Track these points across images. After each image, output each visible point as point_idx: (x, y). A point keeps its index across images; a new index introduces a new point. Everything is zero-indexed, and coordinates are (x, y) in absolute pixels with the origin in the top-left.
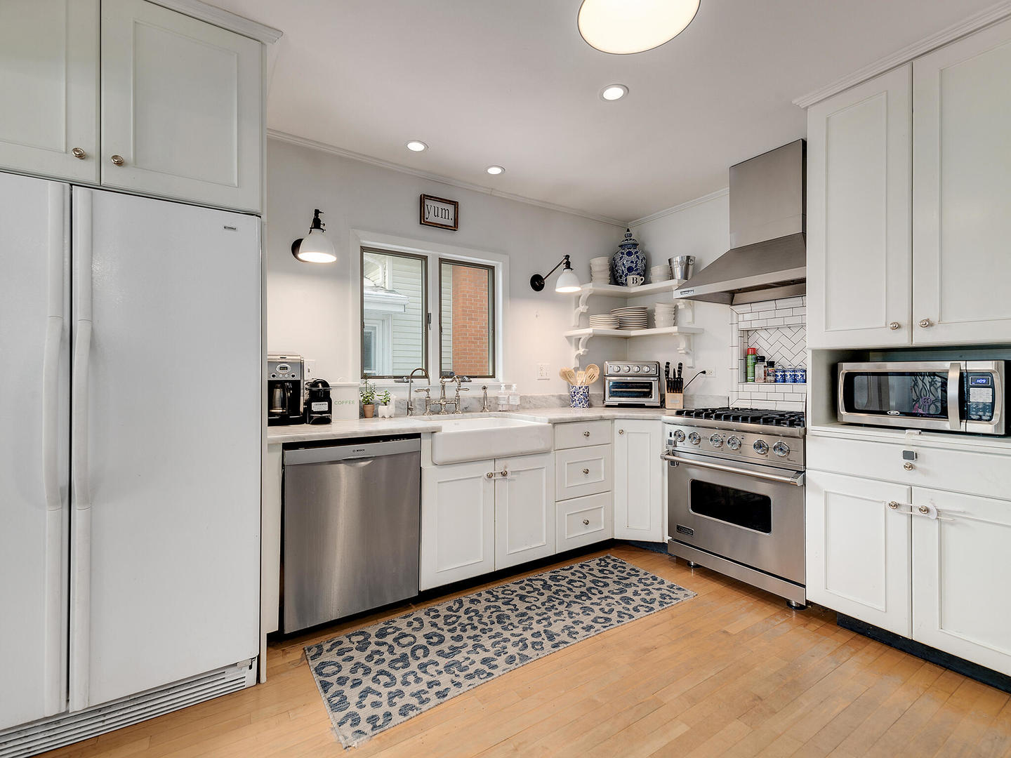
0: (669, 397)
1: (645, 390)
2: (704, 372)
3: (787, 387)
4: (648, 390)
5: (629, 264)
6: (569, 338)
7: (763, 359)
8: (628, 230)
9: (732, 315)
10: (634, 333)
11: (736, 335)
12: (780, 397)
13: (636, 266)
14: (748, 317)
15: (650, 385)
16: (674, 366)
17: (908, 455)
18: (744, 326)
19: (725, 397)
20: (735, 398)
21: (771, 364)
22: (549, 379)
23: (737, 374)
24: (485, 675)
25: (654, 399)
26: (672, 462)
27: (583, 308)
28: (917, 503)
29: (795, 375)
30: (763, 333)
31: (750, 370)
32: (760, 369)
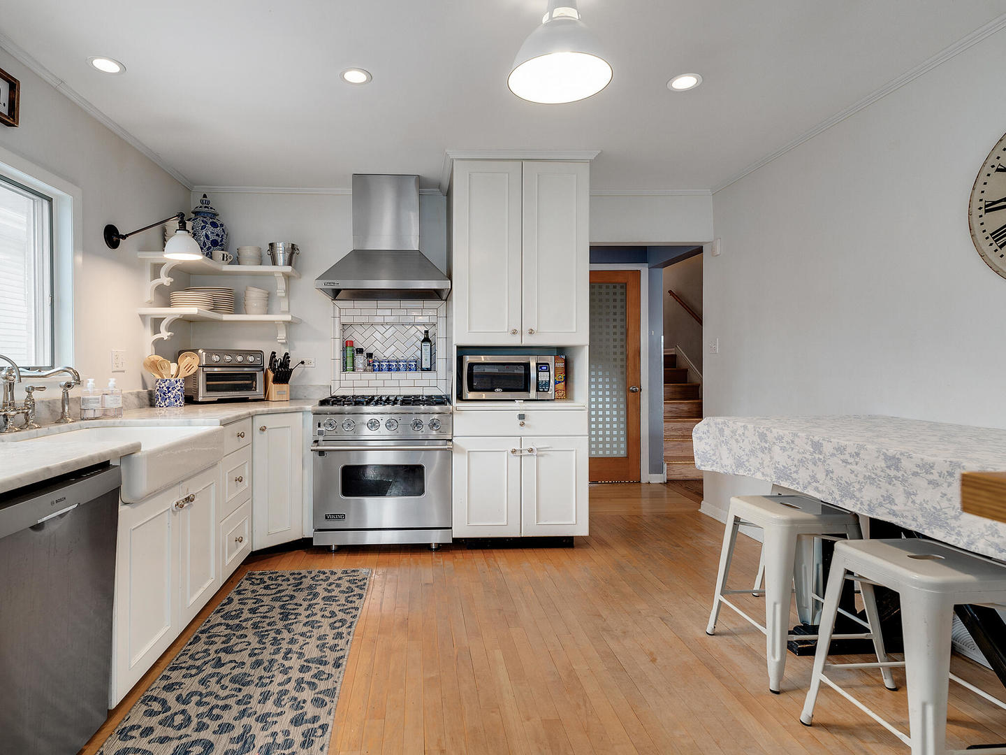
0: (273, 388)
1: (247, 382)
2: (303, 363)
3: (385, 375)
4: (250, 382)
5: (212, 237)
6: (143, 317)
7: (360, 351)
8: (205, 196)
9: (334, 310)
10: (226, 317)
11: (338, 328)
12: (380, 383)
13: (221, 241)
14: (349, 312)
15: (252, 377)
16: (280, 357)
17: (522, 417)
18: (344, 320)
19: (328, 386)
20: (337, 387)
21: (370, 355)
22: (124, 371)
23: (338, 364)
24: (320, 732)
25: (259, 392)
26: (321, 453)
27: (165, 280)
28: (526, 446)
29: (390, 365)
30: (359, 329)
31: (349, 361)
32: (361, 360)
